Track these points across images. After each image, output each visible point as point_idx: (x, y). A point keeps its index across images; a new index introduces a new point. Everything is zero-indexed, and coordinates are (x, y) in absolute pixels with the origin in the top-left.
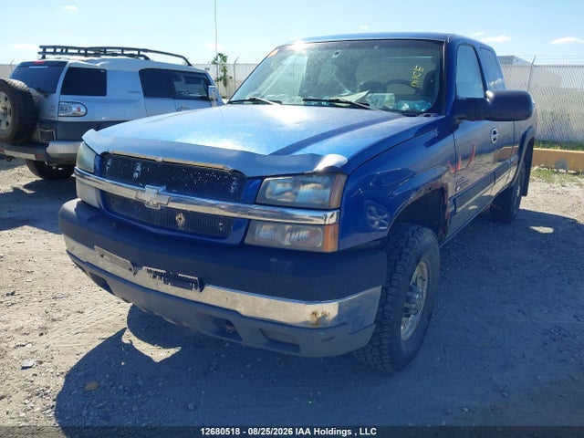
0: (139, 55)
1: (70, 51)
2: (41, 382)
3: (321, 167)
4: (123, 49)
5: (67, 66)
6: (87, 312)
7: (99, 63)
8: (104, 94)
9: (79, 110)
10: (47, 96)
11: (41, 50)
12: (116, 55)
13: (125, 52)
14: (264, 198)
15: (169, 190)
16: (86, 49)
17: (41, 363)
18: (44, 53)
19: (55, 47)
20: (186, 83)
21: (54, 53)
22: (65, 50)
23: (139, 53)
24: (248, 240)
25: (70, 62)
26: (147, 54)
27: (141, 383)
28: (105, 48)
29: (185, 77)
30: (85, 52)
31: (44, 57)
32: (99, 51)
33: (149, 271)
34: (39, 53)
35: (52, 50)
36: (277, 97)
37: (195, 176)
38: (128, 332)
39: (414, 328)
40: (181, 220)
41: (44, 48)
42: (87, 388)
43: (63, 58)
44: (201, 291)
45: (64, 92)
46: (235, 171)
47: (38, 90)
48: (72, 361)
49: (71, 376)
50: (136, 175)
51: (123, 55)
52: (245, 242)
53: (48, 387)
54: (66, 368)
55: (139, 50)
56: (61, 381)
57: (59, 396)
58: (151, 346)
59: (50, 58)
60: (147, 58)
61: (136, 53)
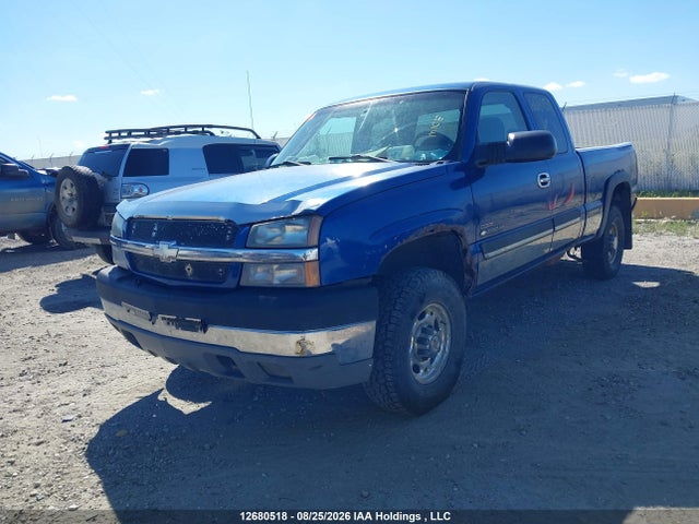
0: (203, 132)
1: (133, 134)
2: (77, 431)
3: (298, 211)
4: (186, 127)
5: (130, 148)
6: (130, 377)
7: (161, 143)
8: (167, 173)
9: (141, 190)
10: (110, 180)
11: (108, 135)
12: (179, 133)
13: (189, 130)
14: (254, 242)
15: (178, 244)
16: (149, 131)
17: (80, 416)
18: (110, 139)
19: (119, 132)
20: (258, 157)
21: (120, 137)
22: (130, 133)
23: (203, 130)
24: (243, 282)
25: (133, 144)
26: (212, 130)
27: (166, 430)
28: (168, 128)
29: (256, 151)
30: (147, 133)
31: (110, 142)
32: (162, 132)
33: (164, 319)
34: (106, 138)
35: (117, 134)
36: (307, 159)
37: (199, 229)
38: (165, 392)
39: (437, 374)
40: (189, 269)
41: (110, 132)
42: (118, 435)
43: (128, 140)
44: (205, 332)
45: (126, 174)
46: (230, 221)
47: (103, 174)
48: (109, 415)
49: (106, 427)
50: (154, 234)
51: (186, 132)
52: (241, 284)
53: (82, 435)
54: (101, 421)
55: (203, 127)
56: (96, 430)
57: (91, 441)
58: (182, 402)
59: (116, 142)
60: (212, 134)
61: (200, 129)
